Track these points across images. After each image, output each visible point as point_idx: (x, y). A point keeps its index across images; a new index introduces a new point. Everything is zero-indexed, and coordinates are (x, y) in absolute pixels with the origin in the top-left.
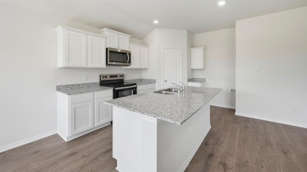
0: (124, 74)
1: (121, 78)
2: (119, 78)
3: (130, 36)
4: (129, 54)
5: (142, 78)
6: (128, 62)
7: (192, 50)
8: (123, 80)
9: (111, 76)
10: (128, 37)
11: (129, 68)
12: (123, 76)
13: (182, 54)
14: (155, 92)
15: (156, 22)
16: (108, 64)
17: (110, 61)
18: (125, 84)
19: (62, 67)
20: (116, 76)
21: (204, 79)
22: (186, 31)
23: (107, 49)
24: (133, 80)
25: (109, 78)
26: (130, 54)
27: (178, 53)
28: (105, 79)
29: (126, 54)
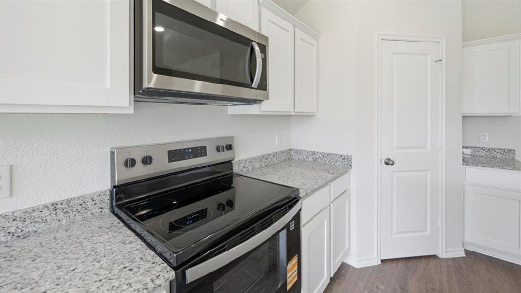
0: (232, 138)
1: (224, 156)
2: (212, 157)
4: (259, 44)
5: (291, 148)
6: (255, 84)
8: (229, 163)
9: (175, 155)
11: (257, 113)
12: (230, 147)
13: (444, 62)
16: (145, 85)
20: (200, 151)
24: (263, 156)
25: (162, 166)
26: (263, 49)
27: (429, 56)
28: (140, 172)
29: (246, 42)
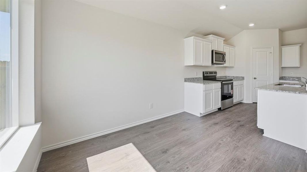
0: (216, 71)
3: (224, 39)
4: (224, 54)
6: (224, 61)
7: (283, 48)
8: (215, 76)
10: (222, 40)
11: (223, 66)
12: (216, 73)
13: (273, 53)
14: (276, 85)
15: (251, 25)
16: (214, 63)
17: (215, 61)
18: (217, 79)
19: (193, 65)
20: (212, 73)
21: (299, 77)
22: (278, 29)
23: (212, 51)
27: (268, 52)
